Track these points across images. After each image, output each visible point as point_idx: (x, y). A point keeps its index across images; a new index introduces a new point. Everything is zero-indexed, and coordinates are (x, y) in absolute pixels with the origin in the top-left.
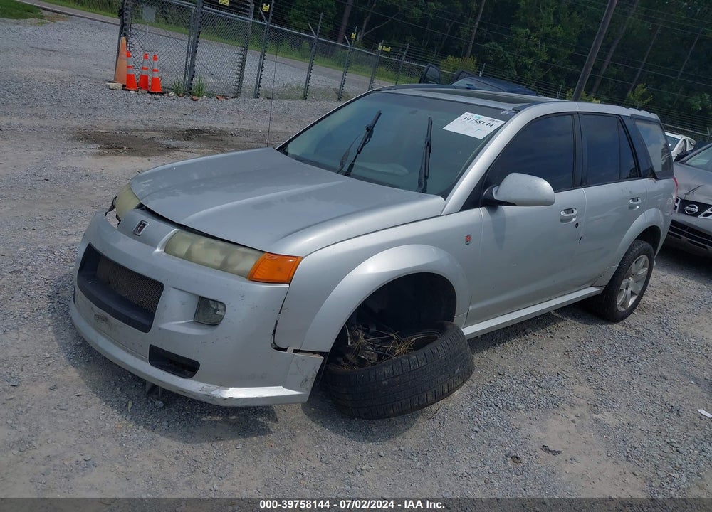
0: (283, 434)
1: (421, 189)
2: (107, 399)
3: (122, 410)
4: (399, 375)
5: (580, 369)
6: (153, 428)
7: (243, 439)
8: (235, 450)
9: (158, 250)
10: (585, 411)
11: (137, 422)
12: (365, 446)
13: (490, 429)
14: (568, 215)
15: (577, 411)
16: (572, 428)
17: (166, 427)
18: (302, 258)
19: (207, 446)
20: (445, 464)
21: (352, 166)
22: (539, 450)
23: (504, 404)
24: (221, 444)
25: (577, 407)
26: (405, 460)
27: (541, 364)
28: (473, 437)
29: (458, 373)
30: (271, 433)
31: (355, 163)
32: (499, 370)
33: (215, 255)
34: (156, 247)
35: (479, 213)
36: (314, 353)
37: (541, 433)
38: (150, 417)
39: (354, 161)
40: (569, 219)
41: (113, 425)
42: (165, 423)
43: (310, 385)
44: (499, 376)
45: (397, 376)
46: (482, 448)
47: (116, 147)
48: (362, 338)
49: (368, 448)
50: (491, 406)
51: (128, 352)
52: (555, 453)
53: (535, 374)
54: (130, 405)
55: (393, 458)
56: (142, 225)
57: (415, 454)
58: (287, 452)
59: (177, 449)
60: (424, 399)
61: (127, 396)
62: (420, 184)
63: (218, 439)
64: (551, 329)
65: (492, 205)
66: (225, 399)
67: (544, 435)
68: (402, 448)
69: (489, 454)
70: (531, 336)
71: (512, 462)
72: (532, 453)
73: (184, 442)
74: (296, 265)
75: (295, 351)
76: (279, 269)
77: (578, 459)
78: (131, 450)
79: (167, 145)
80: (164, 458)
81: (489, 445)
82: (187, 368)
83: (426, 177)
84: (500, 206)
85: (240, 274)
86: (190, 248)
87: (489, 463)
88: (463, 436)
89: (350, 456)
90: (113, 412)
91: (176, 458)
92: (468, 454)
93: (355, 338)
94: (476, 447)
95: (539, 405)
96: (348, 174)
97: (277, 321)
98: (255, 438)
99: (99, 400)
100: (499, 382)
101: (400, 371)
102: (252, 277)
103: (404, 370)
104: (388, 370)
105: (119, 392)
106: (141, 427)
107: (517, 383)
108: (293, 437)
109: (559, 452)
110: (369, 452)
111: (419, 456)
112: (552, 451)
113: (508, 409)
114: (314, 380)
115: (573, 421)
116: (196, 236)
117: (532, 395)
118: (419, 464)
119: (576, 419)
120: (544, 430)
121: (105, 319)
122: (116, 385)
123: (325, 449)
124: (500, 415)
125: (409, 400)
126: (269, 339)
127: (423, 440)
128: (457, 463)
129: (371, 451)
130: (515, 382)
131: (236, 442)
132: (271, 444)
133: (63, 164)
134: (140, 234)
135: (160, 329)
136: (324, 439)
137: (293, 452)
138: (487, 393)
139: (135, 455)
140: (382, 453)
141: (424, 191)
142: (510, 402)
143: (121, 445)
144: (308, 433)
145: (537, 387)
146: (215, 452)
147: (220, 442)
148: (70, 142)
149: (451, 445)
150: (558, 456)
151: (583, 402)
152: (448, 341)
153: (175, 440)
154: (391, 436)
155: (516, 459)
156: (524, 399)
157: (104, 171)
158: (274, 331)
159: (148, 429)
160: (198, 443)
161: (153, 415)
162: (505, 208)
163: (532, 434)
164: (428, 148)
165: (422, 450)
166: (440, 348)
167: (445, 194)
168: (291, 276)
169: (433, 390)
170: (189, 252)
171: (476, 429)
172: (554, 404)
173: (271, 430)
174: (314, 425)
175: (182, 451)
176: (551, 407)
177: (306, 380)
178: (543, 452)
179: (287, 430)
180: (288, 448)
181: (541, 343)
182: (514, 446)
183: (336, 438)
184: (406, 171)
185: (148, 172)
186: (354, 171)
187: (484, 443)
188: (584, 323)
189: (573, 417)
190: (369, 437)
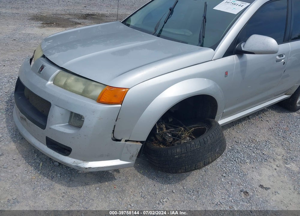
0: (122, 180)
1: (200, 44)
2: (29, 161)
3: (37, 168)
4: (185, 153)
5: (277, 138)
6: (52, 178)
7: (100, 184)
8: (95, 191)
9: (49, 82)
10: (281, 163)
11: (44, 175)
12: (165, 186)
13: (231, 175)
14: (280, 58)
15: (277, 163)
16: (275, 173)
17: (59, 178)
18: (129, 89)
19: (80, 188)
20: (208, 197)
21: (161, 30)
22: (258, 187)
23: (239, 160)
24: (88, 187)
25: (277, 160)
26: (186, 194)
27: (257, 136)
28: (223, 180)
29: (218, 151)
30: (116, 179)
31: (163, 29)
32: (236, 139)
33: (80, 86)
34: (48, 80)
35: (233, 58)
36: (137, 142)
37: (259, 177)
38: (51, 171)
39: (162, 28)
40: (280, 60)
41: (30, 177)
42: (59, 175)
43: (135, 158)
44: (236, 143)
45: (183, 154)
46: (227, 186)
47: (50, 23)
48: (164, 129)
49: (167, 188)
50: (232, 161)
51: (36, 139)
52: (267, 189)
53: (254, 141)
54: (41, 165)
55: (180, 194)
56: (42, 67)
57: (192, 191)
58: (123, 191)
59: (64, 191)
60: (198, 166)
61: (40, 159)
62: (200, 41)
63: (87, 184)
64: (262, 116)
65: (240, 53)
66: (87, 168)
67: (261, 178)
68: (185, 188)
69: (232, 190)
70: (252, 120)
71: (244, 194)
72: (254, 189)
73: (68, 187)
74: (125, 93)
75: (126, 141)
76: (115, 96)
77: (279, 192)
78: (38, 192)
79: (75, 22)
80: (56, 197)
81: (231, 184)
82: (66, 151)
83: (203, 37)
84: (244, 54)
85: (93, 98)
86: (66, 81)
87: (231, 196)
88: (217, 179)
89: (157, 192)
90: (31, 168)
91: (63, 197)
92: (220, 190)
93: (161, 129)
94: (225, 186)
95: (257, 160)
96: (158, 36)
97: (115, 126)
98: (106, 183)
99: (25, 161)
100: (236, 146)
101: (185, 150)
102: (99, 100)
103: (187, 150)
104: (178, 150)
105: (36, 157)
106: (45, 178)
107: (245, 147)
108: (127, 182)
109: (269, 188)
110: (167, 190)
111: (194, 192)
112: (265, 188)
113: (241, 162)
114: (137, 156)
115: (275, 169)
116: (70, 74)
117: (253, 154)
118: (194, 197)
119: (277, 168)
120: (260, 175)
121: (25, 120)
122: (35, 152)
123: (144, 189)
124: (237, 166)
125: (190, 166)
126: (111, 136)
127: (196, 182)
128: (215, 196)
129: (169, 189)
130: (244, 147)
131: (97, 185)
132: (115, 186)
133: (24, 32)
134: (41, 73)
135: (50, 128)
136: (143, 183)
137: (127, 191)
138: (230, 153)
139: (40, 195)
140: (174, 191)
141: (202, 46)
142: (242, 158)
143: (34, 189)
144: (135, 179)
145: (255, 149)
146: (85, 192)
147: (87, 186)
148: (28, 21)
149: (211, 185)
150: (268, 190)
151: (280, 157)
152: (213, 133)
153: (63, 185)
154: (180, 180)
155: (246, 193)
156: (249, 157)
157: (43, 35)
158: (113, 131)
159: (49, 179)
160: (75, 187)
161: (53, 170)
162: (247, 55)
163: (254, 177)
164: (205, 20)
165: (196, 188)
166: (208, 138)
167: (214, 47)
168: (122, 100)
169: (204, 161)
170: (65, 84)
171: (224, 175)
172: (265, 159)
173: (116, 177)
174: (139, 174)
175: (66, 192)
176: (263, 161)
177: (133, 156)
178: (260, 189)
179: (124, 178)
180: (124, 189)
181: (257, 124)
182: (244, 185)
183: (150, 182)
184: (191, 33)
185: (51, 36)
186: (162, 34)
187: (228, 183)
188: (278, 112)
189: (275, 167)
190: (167, 181)
